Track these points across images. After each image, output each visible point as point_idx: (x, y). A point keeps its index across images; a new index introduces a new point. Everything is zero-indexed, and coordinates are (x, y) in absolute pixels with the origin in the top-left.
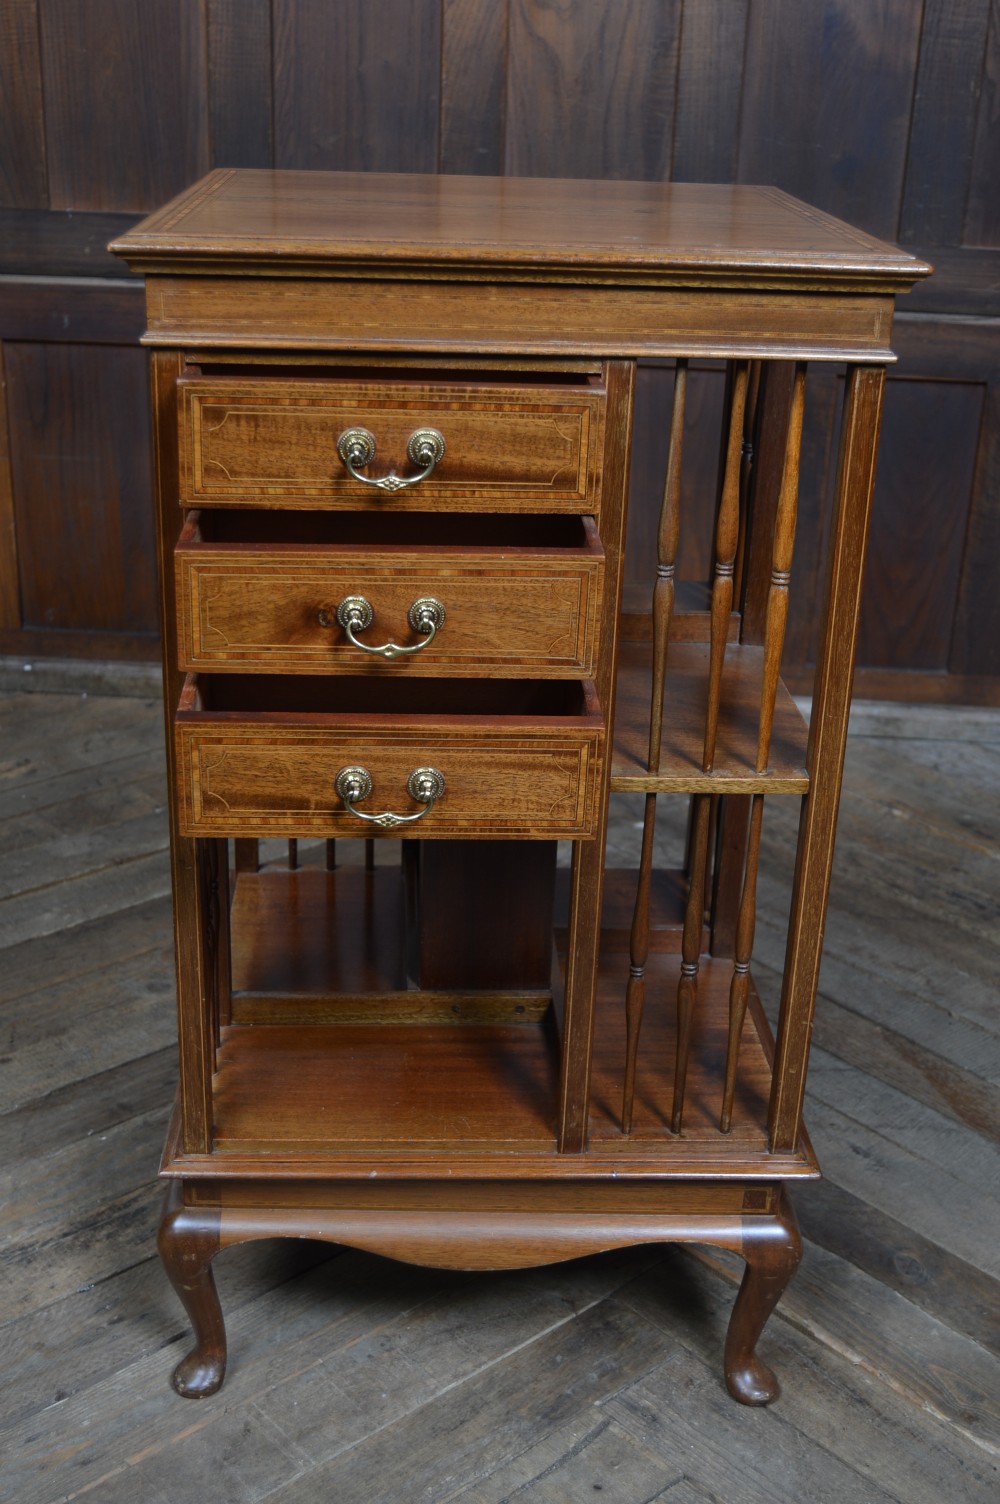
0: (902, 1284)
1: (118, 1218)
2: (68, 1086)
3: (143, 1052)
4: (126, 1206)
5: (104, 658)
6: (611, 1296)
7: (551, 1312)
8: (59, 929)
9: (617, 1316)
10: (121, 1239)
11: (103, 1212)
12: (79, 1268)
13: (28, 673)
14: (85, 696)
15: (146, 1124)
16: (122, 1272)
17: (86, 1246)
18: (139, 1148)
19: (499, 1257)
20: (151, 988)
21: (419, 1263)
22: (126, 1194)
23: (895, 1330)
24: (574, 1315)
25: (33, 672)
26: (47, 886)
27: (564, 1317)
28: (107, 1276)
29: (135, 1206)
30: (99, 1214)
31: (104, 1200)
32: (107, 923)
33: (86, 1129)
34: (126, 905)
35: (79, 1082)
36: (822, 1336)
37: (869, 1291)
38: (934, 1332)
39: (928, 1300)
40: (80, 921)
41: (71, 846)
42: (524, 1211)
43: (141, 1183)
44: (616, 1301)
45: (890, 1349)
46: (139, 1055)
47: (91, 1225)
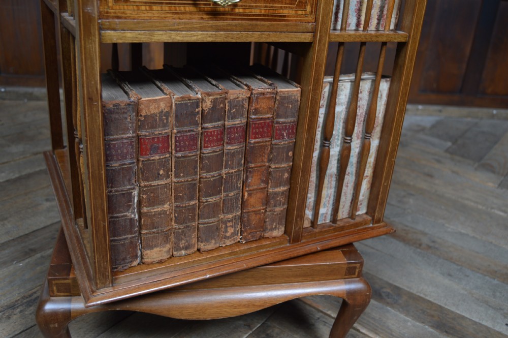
0: (388, 303)
1: (26, 303)
2: (6, 242)
3: (42, 226)
4: (30, 296)
5: (33, 86)
6: (266, 321)
7: (241, 331)
8: (8, 179)
9: (271, 331)
10: (27, 313)
11: (19, 300)
12: (4, 329)
13: (3, 92)
14: (26, 100)
15: (42, 257)
16: (26, 330)
17: (9, 318)
18: (38, 268)
19: (225, 311)
20: (47, 200)
21: (183, 318)
22: (31, 290)
23: (393, 325)
24: (251, 332)
25: (5, 92)
26: (4, 163)
27: (246, 333)
28: (18, 332)
29: (35, 296)
30: (16, 301)
31: (19, 294)
32: (29, 176)
33: (13, 261)
34: (38, 169)
35: (11, 240)
36: (364, 331)
37: (377, 308)
38: (409, 324)
39: (401, 310)
40: (17, 175)
41: (15, 149)
42: (237, 286)
43: (39, 284)
44: (269, 323)
45: (393, 333)
46: (40, 228)
47: (12, 307)
